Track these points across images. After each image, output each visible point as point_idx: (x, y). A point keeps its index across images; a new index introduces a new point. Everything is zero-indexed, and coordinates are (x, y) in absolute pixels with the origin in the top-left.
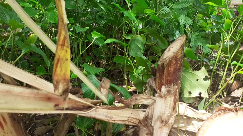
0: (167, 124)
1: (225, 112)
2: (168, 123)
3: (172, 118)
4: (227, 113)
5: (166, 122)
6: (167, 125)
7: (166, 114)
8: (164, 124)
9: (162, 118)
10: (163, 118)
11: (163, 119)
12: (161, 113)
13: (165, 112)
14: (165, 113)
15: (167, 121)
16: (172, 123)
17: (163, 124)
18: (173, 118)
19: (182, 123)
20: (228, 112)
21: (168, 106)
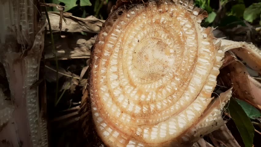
0: (29, 49)
1: (128, 7)
2: (31, 47)
3: (39, 35)
4: (133, 7)
5: (27, 46)
6: (31, 52)
7: (23, 30)
8: (24, 52)
9: (17, 41)
10: (18, 39)
11: (19, 42)
12: (12, 31)
13: (20, 26)
14: (21, 29)
15: (29, 43)
16: (41, 47)
17: (22, 51)
18: (41, 34)
19: (59, 49)
20: (133, 5)
21: (25, 13)
